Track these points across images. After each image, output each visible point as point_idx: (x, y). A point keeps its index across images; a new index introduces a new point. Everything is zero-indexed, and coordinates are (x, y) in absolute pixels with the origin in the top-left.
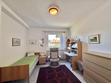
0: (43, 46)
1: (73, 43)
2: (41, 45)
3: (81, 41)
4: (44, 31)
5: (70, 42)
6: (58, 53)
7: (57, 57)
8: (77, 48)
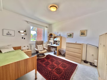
0: (24, 39)
1: (55, 37)
2: (23, 38)
3: (61, 36)
4: (26, 21)
5: (53, 36)
6: (43, 45)
7: (43, 49)
8: (59, 40)
